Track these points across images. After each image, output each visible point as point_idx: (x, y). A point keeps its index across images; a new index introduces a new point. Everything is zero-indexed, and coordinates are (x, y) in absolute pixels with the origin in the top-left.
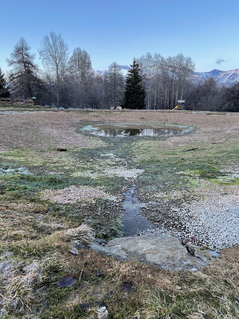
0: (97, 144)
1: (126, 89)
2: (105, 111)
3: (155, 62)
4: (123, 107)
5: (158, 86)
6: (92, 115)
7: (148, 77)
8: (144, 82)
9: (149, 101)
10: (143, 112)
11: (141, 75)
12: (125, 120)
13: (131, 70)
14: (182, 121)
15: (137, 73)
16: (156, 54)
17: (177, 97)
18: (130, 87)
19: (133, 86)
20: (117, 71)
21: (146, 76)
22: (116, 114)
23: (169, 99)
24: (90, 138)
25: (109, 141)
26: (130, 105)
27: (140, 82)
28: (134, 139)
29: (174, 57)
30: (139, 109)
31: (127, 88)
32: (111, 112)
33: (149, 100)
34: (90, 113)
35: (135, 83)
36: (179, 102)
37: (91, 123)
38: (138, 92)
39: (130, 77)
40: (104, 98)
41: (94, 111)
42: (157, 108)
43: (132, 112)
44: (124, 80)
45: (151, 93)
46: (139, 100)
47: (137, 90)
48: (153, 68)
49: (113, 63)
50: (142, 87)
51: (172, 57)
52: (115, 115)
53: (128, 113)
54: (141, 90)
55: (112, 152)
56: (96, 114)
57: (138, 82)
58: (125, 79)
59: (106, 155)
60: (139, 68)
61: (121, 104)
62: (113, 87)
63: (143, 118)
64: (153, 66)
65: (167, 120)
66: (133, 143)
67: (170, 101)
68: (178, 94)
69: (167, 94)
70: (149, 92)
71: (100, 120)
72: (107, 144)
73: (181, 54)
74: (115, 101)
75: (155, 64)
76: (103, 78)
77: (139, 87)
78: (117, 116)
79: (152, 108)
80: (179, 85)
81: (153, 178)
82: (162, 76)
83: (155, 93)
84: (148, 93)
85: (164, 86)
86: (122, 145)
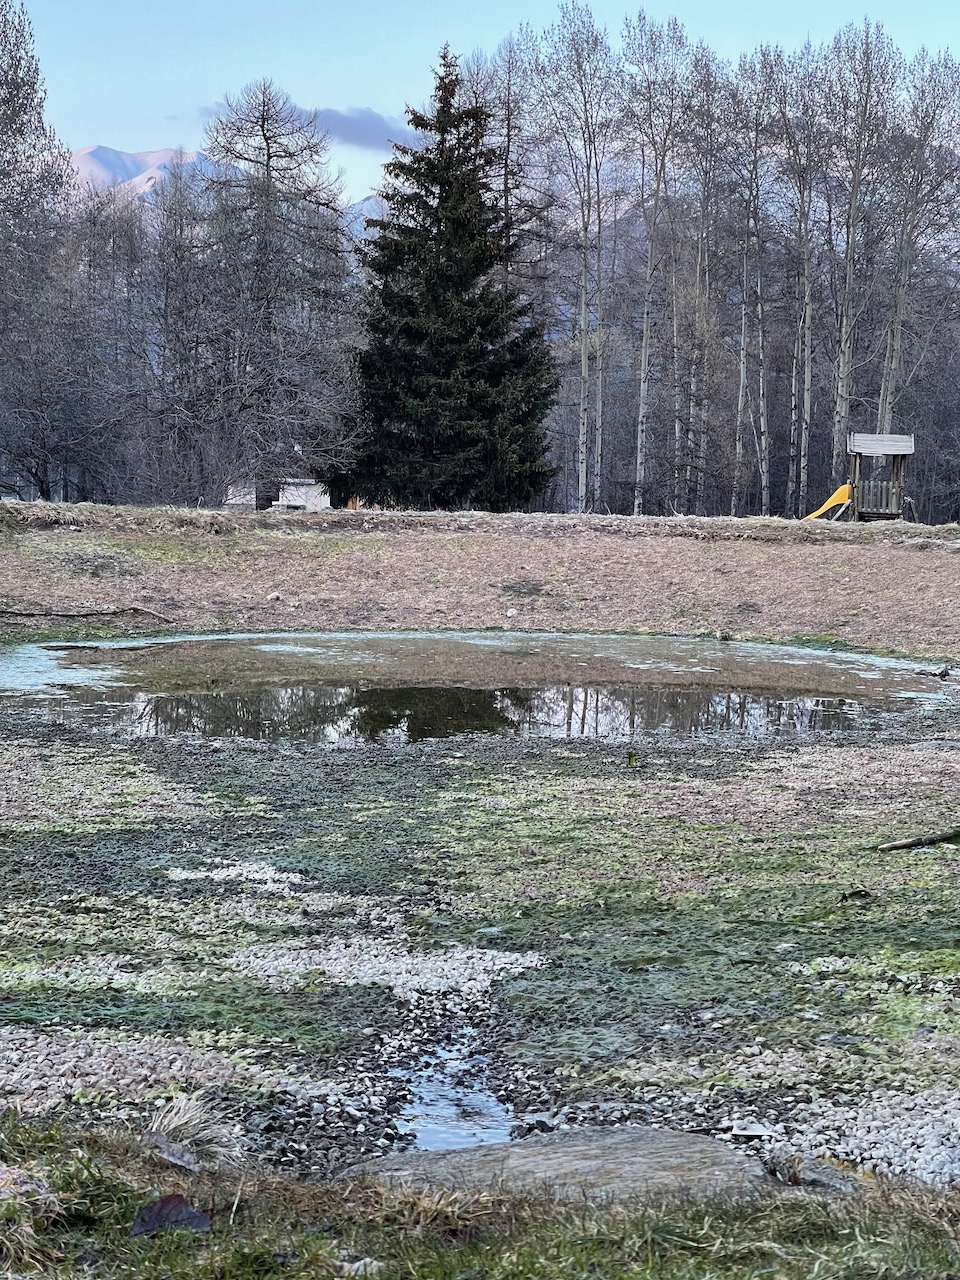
0: (117, 800)
1: (374, 326)
2: (182, 523)
3: (634, 90)
4: (340, 490)
5: (662, 304)
6: (51, 557)
7: (574, 223)
8: (534, 264)
9: (582, 438)
10: (529, 532)
11: (512, 201)
12: (364, 606)
13: (418, 159)
14: (885, 620)
15: (471, 186)
16: (642, 18)
17: (842, 408)
18: (406, 305)
19: (435, 299)
20: (283, 163)
21: (553, 213)
22: (284, 552)
23: (769, 423)
24: (46, 752)
25: (227, 782)
26: (405, 470)
27: (497, 267)
28: (449, 761)
29: (808, 47)
30: (496, 508)
31: (384, 318)
32: (230, 531)
33: (583, 430)
34: (37, 539)
35: (449, 278)
36: (865, 452)
37: (45, 625)
38: (484, 353)
39: (412, 224)
40: (158, 406)
41: (69, 516)
42: (660, 505)
43: (429, 534)
44: (347, 245)
45: (605, 369)
46: (489, 427)
47: (474, 341)
48: (617, 145)
49: (247, 91)
50: (522, 312)
51: (791, 48)
52: (267, 556)
53: (397, 545)
54: (507, 339)
55: (262, 857)
56: (90, 546)
57: (482, 263)
58: (363, 234)
59: (218, 875)
60: (493, 140)
61: (321, 462)
62: (251, 307)
63: (535, 590)
64: (619, 129)
65: (749, 608)
66: (448, 796)
67: (780, 439)
68: (856, 381)
69: (752, 374)
70: (584, 362)
71: (129, 602)
72: (208, 797)
73: (868, 26)
74: (264, 433)
75: (639, 107)
76: (152, 224)
77: (493, 316)
78: (293, 571)
79: (611, 500)
80: (856, 299)
81: (611, 989)
82: (706, 216)
83: (636, 366)
84: (575, 363)
85: (722, 305)
86: (344, 811)
